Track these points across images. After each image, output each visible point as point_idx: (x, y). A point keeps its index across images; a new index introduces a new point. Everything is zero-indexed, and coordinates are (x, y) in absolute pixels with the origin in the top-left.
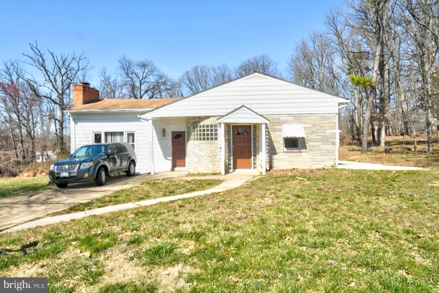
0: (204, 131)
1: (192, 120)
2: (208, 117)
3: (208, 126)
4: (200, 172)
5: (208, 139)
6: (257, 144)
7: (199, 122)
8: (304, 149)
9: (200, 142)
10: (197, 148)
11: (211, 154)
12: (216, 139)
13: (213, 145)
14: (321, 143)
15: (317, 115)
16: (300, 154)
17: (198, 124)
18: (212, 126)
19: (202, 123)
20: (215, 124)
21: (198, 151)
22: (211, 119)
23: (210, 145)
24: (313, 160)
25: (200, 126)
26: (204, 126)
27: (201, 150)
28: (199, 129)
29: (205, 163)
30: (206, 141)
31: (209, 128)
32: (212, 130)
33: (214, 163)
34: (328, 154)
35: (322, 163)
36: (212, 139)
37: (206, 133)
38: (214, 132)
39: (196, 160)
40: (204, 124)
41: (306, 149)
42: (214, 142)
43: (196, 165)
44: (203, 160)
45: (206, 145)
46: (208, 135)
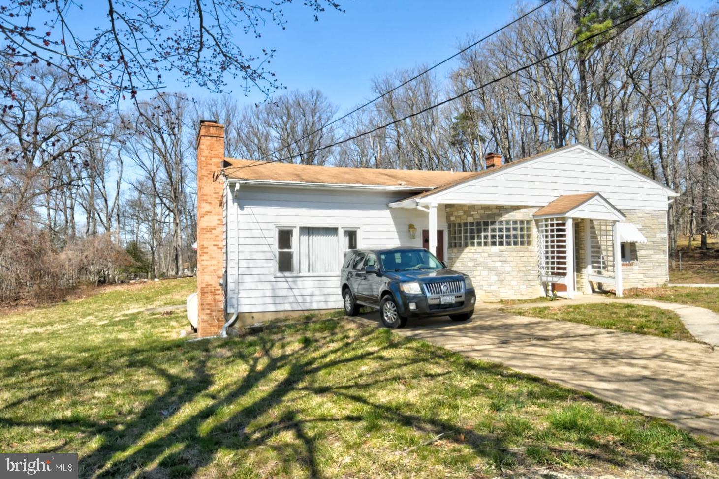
0: (508, 230)
1: (482, 212)
2: (517, 208)
3: (515, 222)
4: (504, 299)
5: (515, 243)
6: (581, 252)
7: (501, 215)
8: (636, 261)
9: (501, 248)
10: (497, 259)
11: (523, 269)
12: (529, 243)
13: (526, 254)
14: (651, 252)
15: (647, 212)
16: (630, 267)
17: (496, 218)
18: (522, 222)
19: (506, 217)
20: (528, 219)
21: (499, 265)
22: (523, 210)
23: (520, 254)
24: (645, 276)
25: (501, 222)
26: (508, 222)
27: (504, 262)
28: (497, 226)
29: (514, 283)
30: (519, 246)
31: (519, 226)
32: (522, 229)
33: (528, 283)
34: (660, 267)
35: (654, 280)
36: (522, 243)
37: (512, 232)
38: (525, 233)
39: (494, 278)
40: (511, 218)
41: (637, 259)
42: (527, 248)
43: (493, 288)
44: (508, 278)
45: (515, 254)
46: (515, 236)
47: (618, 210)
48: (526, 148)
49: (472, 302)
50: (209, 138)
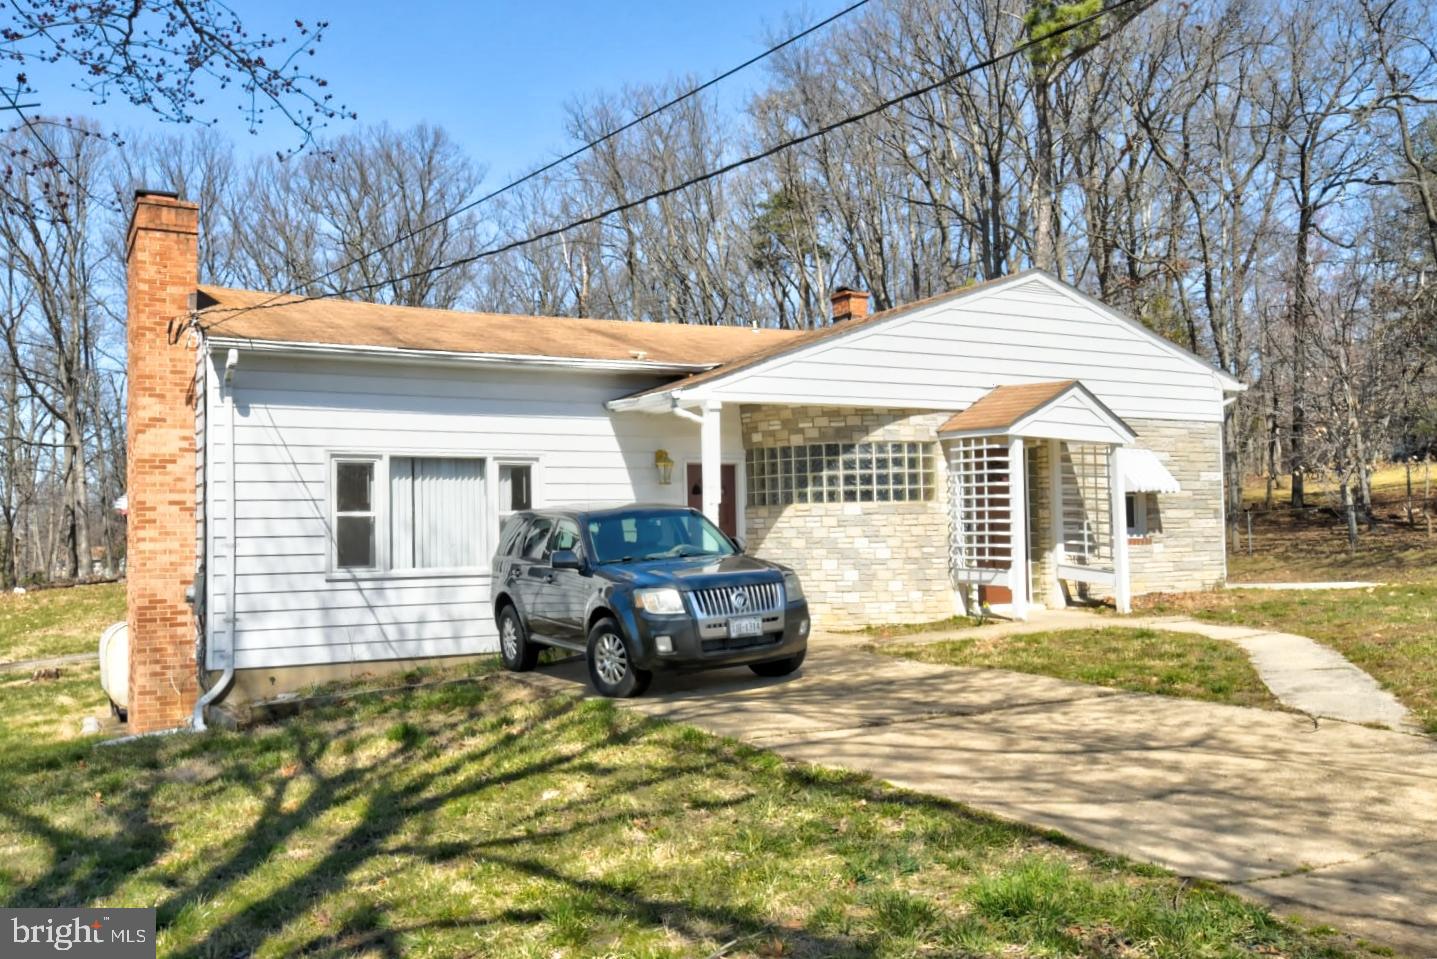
0: (882, 463)
1: (823, 422)
2: (902, 414)
3: (898, 447)
4: (874, 623)
5: (899, 495)
6: (1042, 513)
7: (866, 431)
8: (1157, 534)
9: (867, 504)
10: (857, 531)
11: (916, 553)
12: (929, 494)
13: (923, 519)
14: (1189, 513)
15: (1180, 424)
16: (1146, 547)
17: (856, 436)
18: (913, 446)
19: (877, 436)
20: (927, 439)
21: (861, 543)
22: (914, 420)
23: (910, 519)
24: (1179, 567)
25: (867, 447)
26: (881, 447)
27: (874, 537)
28: (857, 455)
29: (895, 586)
30: (906, 502)
31: (905, 455)
32: (913, 463)
33: (924, 585)
34: (1208, 547)
35: (1197, 575)
36: (914, 495)
37: (892, 470)
38: (920, 470)
39: (852, 575)
40: (888, 438)
41: (1161, 531)
42: (924, 506)
43: (853, 598)
44: (882, 574)
45: (897, 519)
46: (898, 479)
47: (1119, 420)
48: (922, 277)
49: (802, 631)
50: (158, 234)
